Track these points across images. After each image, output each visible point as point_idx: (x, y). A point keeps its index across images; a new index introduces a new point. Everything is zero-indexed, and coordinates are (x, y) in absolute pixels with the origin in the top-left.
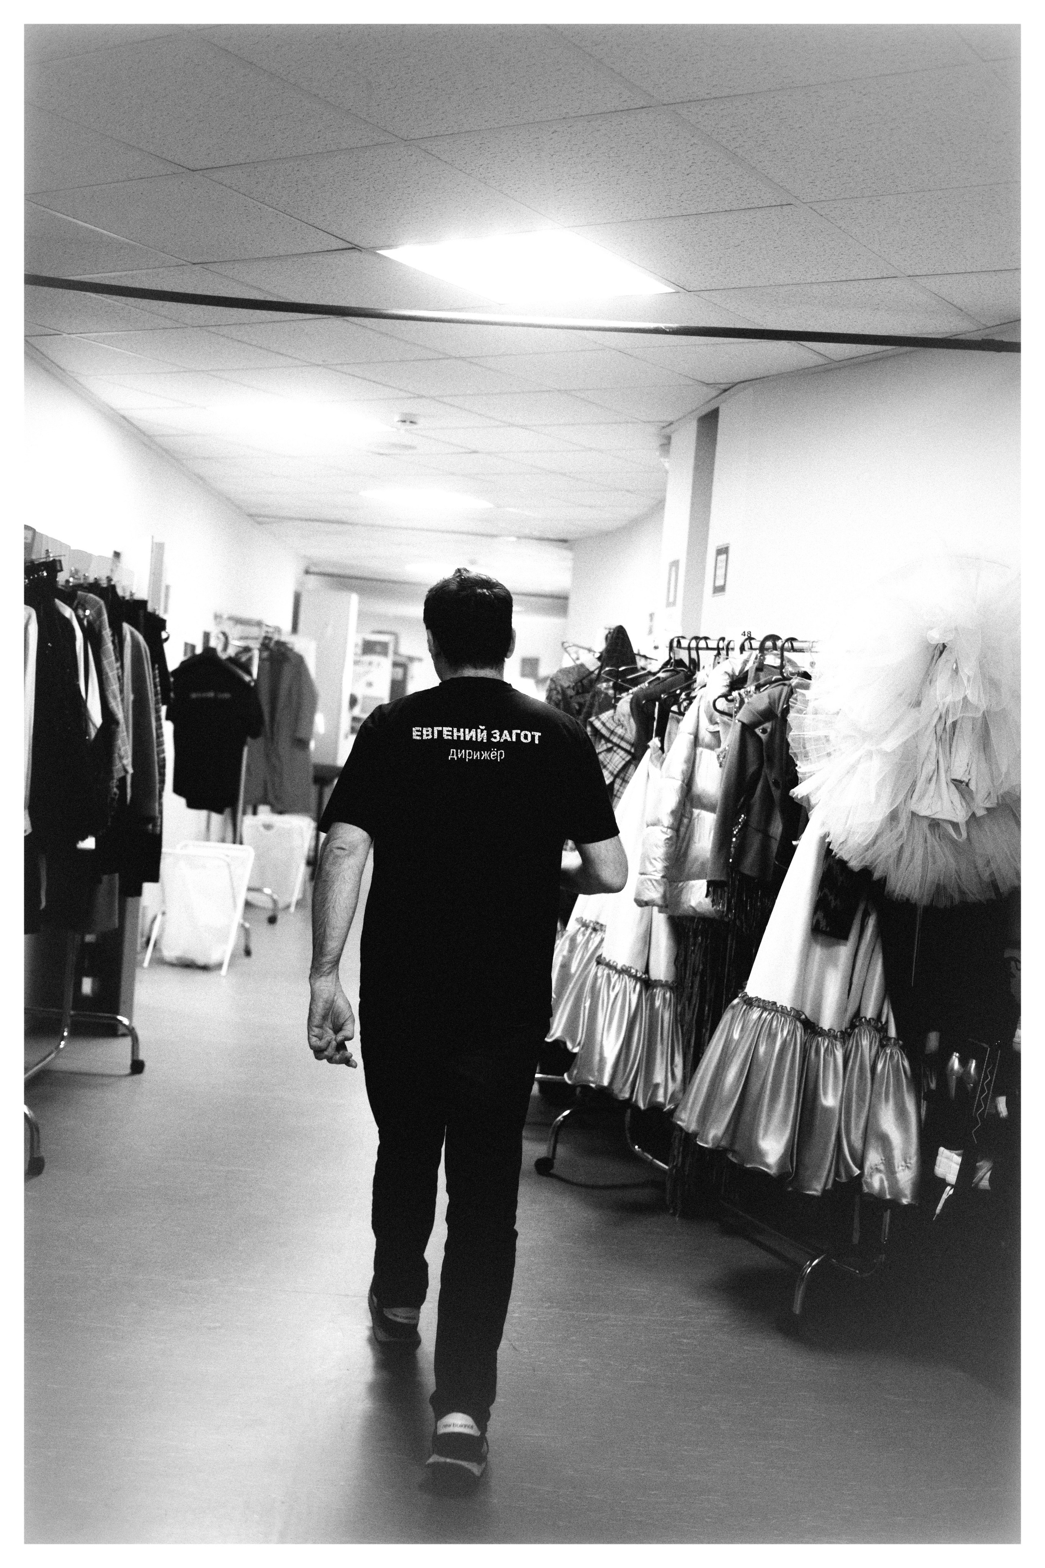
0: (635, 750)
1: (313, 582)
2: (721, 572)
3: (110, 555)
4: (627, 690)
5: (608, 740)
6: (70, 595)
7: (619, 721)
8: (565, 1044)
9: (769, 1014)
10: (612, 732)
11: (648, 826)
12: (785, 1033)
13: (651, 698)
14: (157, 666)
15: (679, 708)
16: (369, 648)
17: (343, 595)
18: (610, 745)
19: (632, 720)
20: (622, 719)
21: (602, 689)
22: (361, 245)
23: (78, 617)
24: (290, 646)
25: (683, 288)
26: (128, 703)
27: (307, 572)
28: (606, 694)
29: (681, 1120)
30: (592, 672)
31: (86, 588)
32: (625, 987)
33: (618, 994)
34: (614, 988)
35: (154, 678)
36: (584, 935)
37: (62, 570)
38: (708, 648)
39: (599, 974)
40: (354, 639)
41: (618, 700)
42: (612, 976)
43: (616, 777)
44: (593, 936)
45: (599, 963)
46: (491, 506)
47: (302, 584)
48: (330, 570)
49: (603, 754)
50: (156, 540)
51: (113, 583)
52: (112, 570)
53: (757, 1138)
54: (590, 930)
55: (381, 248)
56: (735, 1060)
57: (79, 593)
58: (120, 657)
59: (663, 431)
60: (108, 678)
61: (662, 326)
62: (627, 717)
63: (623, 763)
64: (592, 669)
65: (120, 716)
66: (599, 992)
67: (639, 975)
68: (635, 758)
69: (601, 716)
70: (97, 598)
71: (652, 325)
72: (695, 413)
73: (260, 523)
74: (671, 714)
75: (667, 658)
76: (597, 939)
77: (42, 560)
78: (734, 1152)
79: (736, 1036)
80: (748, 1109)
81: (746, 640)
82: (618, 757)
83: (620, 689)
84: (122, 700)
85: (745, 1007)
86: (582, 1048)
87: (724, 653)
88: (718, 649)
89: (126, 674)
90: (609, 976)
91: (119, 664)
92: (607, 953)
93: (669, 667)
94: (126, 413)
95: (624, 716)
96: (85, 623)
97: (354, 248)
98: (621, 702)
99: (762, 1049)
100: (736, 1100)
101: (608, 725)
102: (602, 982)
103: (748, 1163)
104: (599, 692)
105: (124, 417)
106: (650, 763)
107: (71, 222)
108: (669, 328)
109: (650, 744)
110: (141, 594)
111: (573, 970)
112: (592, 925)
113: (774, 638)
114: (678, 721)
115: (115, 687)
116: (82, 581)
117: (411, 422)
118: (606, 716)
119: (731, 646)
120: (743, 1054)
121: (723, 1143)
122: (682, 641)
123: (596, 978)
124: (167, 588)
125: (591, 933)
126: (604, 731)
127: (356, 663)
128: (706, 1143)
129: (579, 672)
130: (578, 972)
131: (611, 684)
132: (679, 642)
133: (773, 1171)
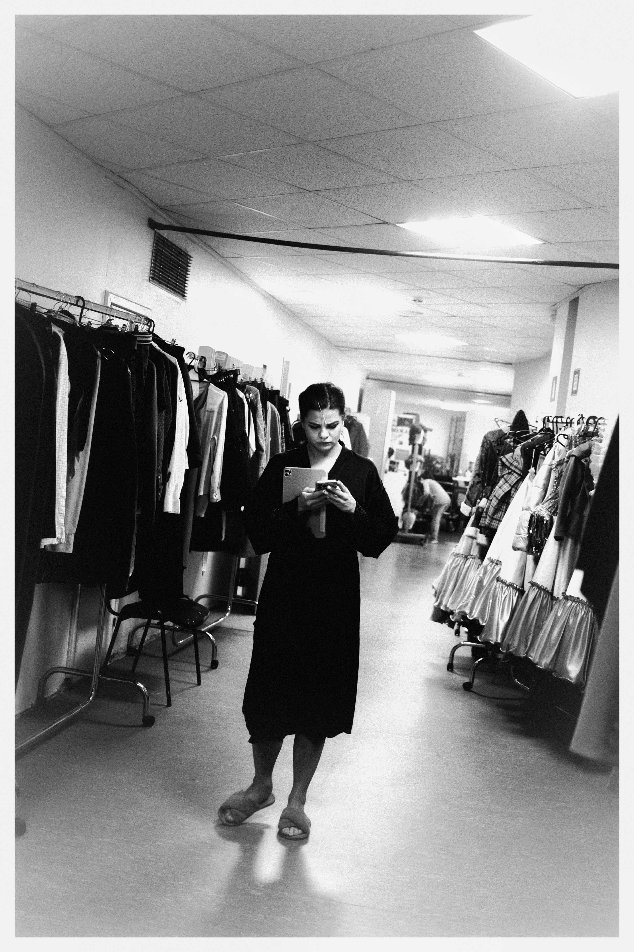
0: (523, 474)
1: (370, 383)
2: (575, 383)
3: (262, 366)
4: (520, 443)
5: (509, 468)
6: (243, 387)
7: (515, 458)
8: (479, 621)
9: (576, 603)
10: (511, 464)
11: (523, 510)
12: (583, 613)
13: (531, 447)
14: (283, 424)
15: (544, 452)
16: (401, 422)
17: (386, 392)
18: (510, 471)
19: (522, 459)
20: (517, 457)
21: (508, 442)
22: (389, 222)
23: (246, 397)
24: (355, 418)
25: (546, 242)
26: (268, 442)
27: (368, 378)
28: (510, 445)
29: (531, 657)
30: (506, 434)
31: (250, 383)
32: (511, 593)
33: (506, 596)
34: (505, 593)
35: (282, 430)
36: (491, 566)
37: (240, 374)
38: (562, 423)
39: (497, 586)
40: (393, 417)
41: (515, 448)
42: (504, 587)
43: (512, 487)
44: (495, 567)
45: (498, 581)
46: (467, 344)
47: (364, 384)
48: (379, 377)
49: (506, 475)
50: (285, 360)
51: (263, 381)
52: (263, 375)
53: (566, 664)
54: (494, 564)
55: (398, 223)
56: (557, 626)
57: (247, 386)
58: (265, 418)
59: (552, 307)
60: (259, 428)
61: (536, 260)
62: (519, 456)
63: (516, 480)
64: (506, 432)
65: (264, 448)
66: (497, 597)
67: (518, 588)
68: (522, 478)
69: (506, 456)
70: (256, 389)
71: (531, 260)
72: (568, 299)
73: (341, 350)
74: (540, 455)
75: (542, 427)
76: (497, 568)
77: (230, 369)
78: (555, 672)
79: (559, 614)
80: (563, 650)
81: (580, 418)
82: (514, 477)
83: (516, 442)
84: (266, 440)
85: (565, 600)
86: (487, 624)
87: (569, 425)
88: (567, 423)
89: (267, 427)
90: (502, 587)
91: (265, 422)
92: (502, 576)
93: (542, 432)
94: (272, 294)
95: (518, 456)
96: (250, 400)
97: (385, 223)
98: (517, 449)
99: (571, 621)
100: (557, 646)
101: (509, 460)
102: (498, 590)
103: (561, 676)
104: (507, 443)
105: (271, 295)
106: (529, 481)
107: (252, 211)
108: (540, 262)
109: (530, 470)
110: (277, 387)
111: (485, 583)
112: (495, 561)
113: (594, 418)
114: (544, 459)
115: (262, 433)
116: (248, 380)
117: (419, 301)
118: (508, 456)
119: (573, 422)
120: (562, 623)
121: (550, 667)
122: (550, 418)
123: (496, 588)
124: (290, 385)
125: (495, 566)
126: (507, 463)
127: (393, 430)
128: (541, 666)
129: (499, 434)
130: (487, 585)
131: (512, 439)
132: (548, 419)
133: (573, 681)
